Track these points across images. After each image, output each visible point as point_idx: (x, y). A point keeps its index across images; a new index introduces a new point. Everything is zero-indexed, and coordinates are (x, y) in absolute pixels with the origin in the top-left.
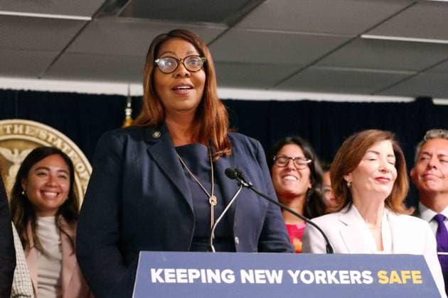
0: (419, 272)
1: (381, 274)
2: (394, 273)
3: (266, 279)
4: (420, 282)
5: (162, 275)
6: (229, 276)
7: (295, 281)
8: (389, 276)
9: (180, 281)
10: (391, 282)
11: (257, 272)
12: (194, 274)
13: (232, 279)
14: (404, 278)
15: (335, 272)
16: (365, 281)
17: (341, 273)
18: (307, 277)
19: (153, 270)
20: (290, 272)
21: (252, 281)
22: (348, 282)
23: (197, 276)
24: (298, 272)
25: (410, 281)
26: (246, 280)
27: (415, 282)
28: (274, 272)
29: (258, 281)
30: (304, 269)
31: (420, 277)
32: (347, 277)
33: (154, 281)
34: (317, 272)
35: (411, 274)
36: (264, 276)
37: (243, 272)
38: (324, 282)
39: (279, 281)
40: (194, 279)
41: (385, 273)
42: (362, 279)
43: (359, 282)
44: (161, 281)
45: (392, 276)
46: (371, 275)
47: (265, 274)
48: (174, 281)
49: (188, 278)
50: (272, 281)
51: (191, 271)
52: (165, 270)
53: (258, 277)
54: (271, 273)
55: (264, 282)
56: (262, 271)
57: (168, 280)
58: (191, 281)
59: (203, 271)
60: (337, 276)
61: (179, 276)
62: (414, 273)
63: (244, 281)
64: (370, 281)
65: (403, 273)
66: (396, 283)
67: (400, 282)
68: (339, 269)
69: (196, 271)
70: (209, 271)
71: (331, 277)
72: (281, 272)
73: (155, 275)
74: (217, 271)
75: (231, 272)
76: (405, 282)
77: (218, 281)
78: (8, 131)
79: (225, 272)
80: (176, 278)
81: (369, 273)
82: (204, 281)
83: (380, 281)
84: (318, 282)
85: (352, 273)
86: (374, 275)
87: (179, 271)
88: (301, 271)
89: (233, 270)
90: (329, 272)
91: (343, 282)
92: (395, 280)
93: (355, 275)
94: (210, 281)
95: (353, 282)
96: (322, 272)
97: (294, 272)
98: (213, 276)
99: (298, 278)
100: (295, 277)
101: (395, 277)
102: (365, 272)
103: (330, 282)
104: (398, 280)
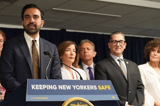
0: (110, 86)
1: (99, 86)
3: (66, 88)
4: (110, 89)
5: (35, 87)
6: (55, 87)
7: (75, 89)
8: (101, 87)
9: (40, 89)
10: (102, 89)
11: (63, 86)
12: (45, 86)
13: (56, 88)
14: (106, 88)
16: (94, 89)
18: (78, 87)
19: (32, 85)
20: (73, 86)
21: (62, 89)
23: (46, 87)
24: (75, 86)
25: (107, 89)
26: (60, 88)
27: (109, 89)
28: (68, 86)
29: (64, 89)
30: (77, 85)
32: (89, 87)
33: (33, 89)
34: (81, 86)
35: (107, 87)
36: (65, 87)
37: (59, 86)
38: (83, 89)
39: (70, 89)
40: (45, 88)
41: (100, 86)
42: (94, 88)
43: (93, 89)
45: (102, 87)
46: (96, 87)
47: (66, 86)
48: (39, 89)
49: (43, 88)
50: (68, 89)
51: (44, 86)
52: (36, 85)
53: (64, 87)
55: (65, 89)
56: (65, 86)
57: (37, 89)
60: (87, 87)
61: (40, 87)
62: (108, 86)
64: (96, 89)
65: (105, 86)
66: (103, 89)
67: (105, 89)
68: (87, 85)
69: (45, 85)
70: (49, 85)
72: (70, 86)
73: (33, 87)
74: (51, 85)
75: (56, 86)
76: (106, 89)
77: (52, 89)
80: (39, 88)
81: (96, 86)
82: (48, 89)
83: (99, 89)
84: (81, 89)
85: (91, 86)
86: (97, 87)
87: (40, 85)
90: (84, 86)
91: (88, 89)
93: (92, 87)
94: (50, 89)
95: (91, 89)
96: (82, 86)
97: (74, 86)
98: (50, 87)
99: (75, 88)
100: (74, 87)
101: (103, 88)
102: (94, 86)
103: (85, 89)
104: (104, 88)
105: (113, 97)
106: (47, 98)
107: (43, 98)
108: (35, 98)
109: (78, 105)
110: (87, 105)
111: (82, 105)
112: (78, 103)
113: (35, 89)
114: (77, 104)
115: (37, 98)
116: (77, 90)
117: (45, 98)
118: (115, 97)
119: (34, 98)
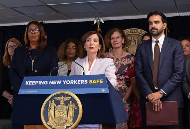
1: (90, 81)
2: (94, 80)
3: (56, 83)
4: (102, 83)
6: (46, 83)
7: (64, 83)
9: (33, 84)
11: (54, 81)
12: (37, 82)
14: (97, 81)
15: (77, 81)
16: (85, 83)
18: (68, 82)
19: (26, 82)
20: (64, 81)
21: (52, 84)
23: (37, 83)
24: (66, 81)
27: (100, 83)
28: (59, 81)
29: (54, 84)
30: (68, 80)
31: (102, 81)
32: (80, 82)
33: (26, 84)
34: (71, 81)
35: (100, 81)
37: (50, 81)
38: (73, 83)
39: (60, 84)
41: (92, 80)
42: (84, 82)
43: (83, 83)
45: (93, 82)
47: (56, 82)
48: (31, 84)
50: (58, 83)
52: (30, 81)
53: (54, 82)
55: (55, 84)
58: (36, 84)
62: (101, 80)
63: (50, 84)
65: (97, 80)
69: (38, 81)
70: (41, 81)
71: (75, 82)
72: (61, 81)
73: (27, 83)
74: (43, 81)
75: (47, 81)
76: (97, 83)
77: (43, 84)
79: (45, 81)
81: (87, 80)
82: (39, 84)
83: (90, 83)
84: (71, 83)
85: (82, 81)
86: (88, 82)
87: (33, 81)
88: (67, 80)
90: (75, 81)
91: (78, 83)
95: (81, 83)
96: (73, 81)
97: (65, 81)
98: (42, 83)
99: (66, 83)
100: (64, 82)
103: (75, 83)
104: (95, 82)
105: (103, 90)
106: (36, 92)
107: (32, 92)
110: (71, 98)
113: (28, 84)
114: (61, 97)
115: (27, 92)
117: (35, 92)
118: (104, 90)
119: (25, 91)
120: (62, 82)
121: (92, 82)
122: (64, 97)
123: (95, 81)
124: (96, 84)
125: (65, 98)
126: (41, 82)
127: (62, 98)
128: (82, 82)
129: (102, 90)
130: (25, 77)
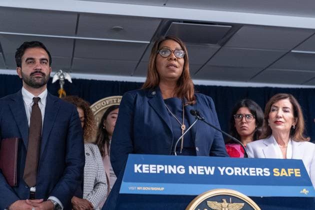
0: (299, 170)
1: (275, 170)
2: (283, 170)
3: (204, 172)
4: (300, 176)
5: (141, 168)
6: (182, 170)
7: (222, 174)
8: (280, 171)
9: (151, 172)
10: (281, 175)
11: (199, 167)
12: (160, 168)
13: (183, 171)
14: (290, 173)
15: (247, 169)
16: (265, 174)
17: (251, 169)
18: (229, 171)
19: (136, 165)
20: (219, 168)
21: (195, 173)
22: (255, 175)
23: (162, 169)
24: (224, 168)
25: (293, 175)
26: (192, 172)
27: (296, 175)
28: (209, 168)
29: (199, 173)
30: (228, 167)
31: (299, 173)
32: (254, 172)
33: (136, 171)
34: (236, 169)
35: (294, 171)
36: (203, 170)
37: (190, 168)
38: (240, 174)
39: (212, 173)
40: (160, 171)
41: (278, 170)
42: (263, 173)
43: (262, 175)
44: (140, 171)
45: (282, 172)
46: (269, 171)
47: (204, 169)
48: (148, 172)
49: (156, 170)
50: (207, 173)
51: (159, 166)
53: (199, 170)
54: (207, 169)
55: (203, 173)
56: (202, 167)
57: (144, 171)
58: (158, 172)
59: (166, 166)
60: (248, 171)
61: (151, 169)
62: (296, 170)
63: (190, 173)
64: (269, 174)
65: (289, 170)
66: (284, 176)
68: (249, 167)
71: (244, 171)
72: (213, 168)
73: (137, 168)
74: (175, 167)
75: (183, 167)
76: (290, 175)
77: (175, 172)
78: (115, 102)
79: (179, 167)
80: (149, 170)
81: (268, 169)
82: (166, 172)
83: (275, 175)
84: (236, 174)
85: (257, 169)
86: (271, 171)
87: (151, 166)
88: (226, 167)
89: (184, 166)
90: (243, 169)
91: (251, 174)
92: (284, 174)
93: (259, 171)
94: (170, 172)
95: (258, 175)
96: (239, 169)
97: (222, 168)
98: (172, 169)
99: (224, 172)
100: (222, 171)
101: (284, 173)
102: (265, 169)
103: (244, 174)
104: (286, 174)
105: (304, 190)
106: (163, 189)
107: (153, 189)
108: (138, 188)
109: (223, 204)
110: (243, 204)
111: (232, 203)
112: (223, 200)
114: (223, 202)
115: (141, 188)
116: (227, 175)
117: (159, 189)
118: (308, 191)
119: (136, 188)
120: (217, 171)
121: (279, 173)
122: (228, 202)
123: (285, 171)
124: (288, 177)
125: (230, 205)
126: (170, 167)
127: (225, 204)
128: (259, 172)
129: (302, 190)
130: (130, 155)
